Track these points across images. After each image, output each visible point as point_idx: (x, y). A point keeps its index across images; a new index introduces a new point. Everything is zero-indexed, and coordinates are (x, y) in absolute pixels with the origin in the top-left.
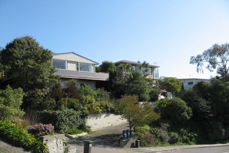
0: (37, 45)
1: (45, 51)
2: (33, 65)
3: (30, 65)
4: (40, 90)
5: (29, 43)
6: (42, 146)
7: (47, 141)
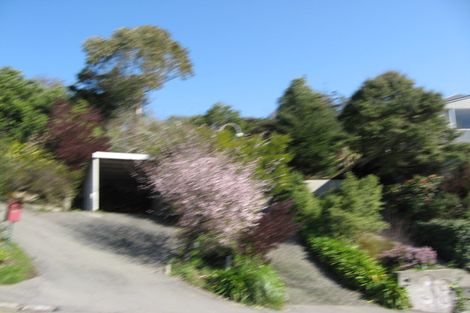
0: (409, 85)
1: (426, 96)
2: (403, 128)
3: (396, 127)
4: (424, 179)
5: (391, 85)
6: (394, 290)
7: (407, 280)
